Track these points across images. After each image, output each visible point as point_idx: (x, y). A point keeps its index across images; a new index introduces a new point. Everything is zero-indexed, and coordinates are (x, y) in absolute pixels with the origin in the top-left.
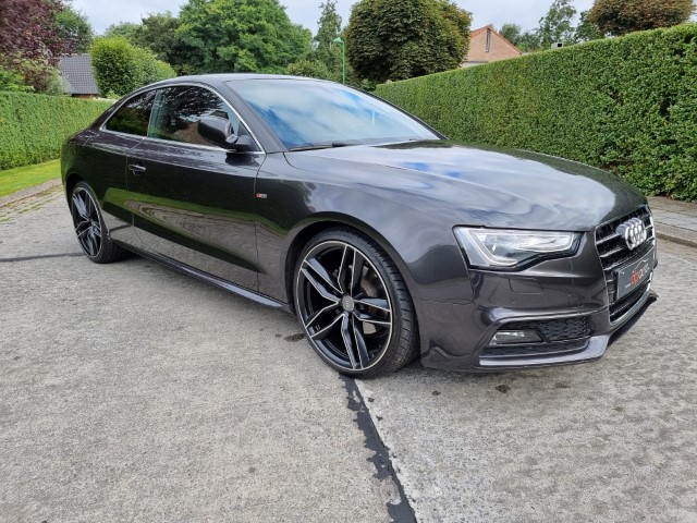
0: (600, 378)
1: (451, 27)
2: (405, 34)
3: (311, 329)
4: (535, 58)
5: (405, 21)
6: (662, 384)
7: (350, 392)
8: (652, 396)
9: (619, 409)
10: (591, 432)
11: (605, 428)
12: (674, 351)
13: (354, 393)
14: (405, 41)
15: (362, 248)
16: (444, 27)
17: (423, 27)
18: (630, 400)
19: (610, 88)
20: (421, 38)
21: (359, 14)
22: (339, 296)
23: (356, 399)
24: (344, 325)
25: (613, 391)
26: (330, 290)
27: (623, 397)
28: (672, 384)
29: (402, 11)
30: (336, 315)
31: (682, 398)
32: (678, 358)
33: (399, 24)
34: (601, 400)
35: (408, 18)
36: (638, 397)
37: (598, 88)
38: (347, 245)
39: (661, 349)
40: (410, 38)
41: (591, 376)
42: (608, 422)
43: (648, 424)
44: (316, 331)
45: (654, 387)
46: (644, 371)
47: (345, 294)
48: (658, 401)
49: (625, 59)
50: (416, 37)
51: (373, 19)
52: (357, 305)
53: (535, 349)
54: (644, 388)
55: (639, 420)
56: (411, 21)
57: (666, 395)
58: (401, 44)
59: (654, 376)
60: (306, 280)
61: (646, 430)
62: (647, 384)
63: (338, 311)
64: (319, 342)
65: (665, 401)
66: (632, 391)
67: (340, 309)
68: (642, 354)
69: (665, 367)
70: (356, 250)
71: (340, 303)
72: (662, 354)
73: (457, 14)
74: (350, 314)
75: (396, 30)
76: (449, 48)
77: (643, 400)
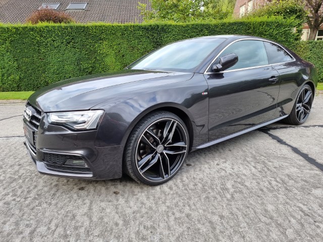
6: (15, 180)
8: (14, 174)
9: (20, 165)
18: (20, 168)
25: (28, 168)
28: (12, 182)
31: (4, 180)
34: (28, 163)
36: (18, 171)
46: (27, 180)
48: (11, 174)
55: (11, 166)
57: (10, 177)
65: (8, 175)
66: (22, 171)
68: (36, 186)
69: (21, 187)
77: (16, 172)
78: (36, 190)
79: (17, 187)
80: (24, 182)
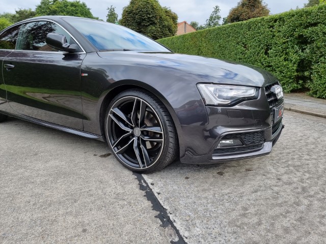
0: (265, 166)
1: (169, 20)
2: (148, 22)
3: (116, 148)
4: (209, 31)
5: (149, 16)
6: (294, 166)
8: (292, 172)
9: (279, 179)
10: (270, 192)
11: (276, 189)
12: (294, 151)
13: (142, 181)
14: (149, 25)
15: (146, 99)
16: (166, 20)
17: (157, 19)
18: (282, 175)
19: (243, 43)
20: (156, 24)
21: (127, 12)
22: (132, 128)
23: (144, 184)
24: (135, 145)
25: (273, 171)
26: (127, 125)
28: (298, 166)
29: (147, 11)
30: (130, 139)
31: (306, 172)
32: (297, 154)
33: (146, 17)
34: (269, 176)
35: (150, 14)
36: (286, 173)
37: (238, 43)
38: (136, 98)
40: (151, 24)
41: (261, 165)
42: (276, 186)
43: (295, 185)
44: (118, 149)
45: (291, 168)
46: (284, 161)
47: (135, 127)
48: (295, 174)
50: (153, 23)
51: (133, 14)
52: (142, 132)
55: (290, 184)
56: (151, 16)
57: (298, 171)
58: (147, 26)
59: (290, 163)
60: (112, 121)
61: (295, 188)
62: (287, 167)
63: (131, 137)
65: (299, 174)
66: (282, 170)
67: (132, 135)
68: (281, 154)
69: (293, 159)
70: (142, 100)
71: (133, 132)
73: (172, 14)
74: (139, 138)
75: (144, 20)
76: (169, 29)
77: (288, 174)
78: (283, 152)
79: (296, 160)
80: (288, 161)
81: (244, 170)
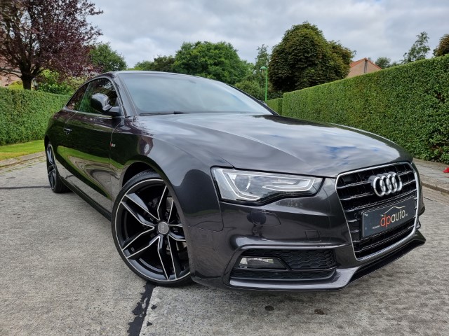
0: (359, 309)
1: (337, 58)
2: (306, 63)
4: (383, 73)
5: (306, 55)
7: (143, 299)
12: (438, 291)
13: (146, 299)
14: (306, 67)
16: (332, 59)
17: (318, 58)
19: (435, 91)
20: (316, 65)
21: (277, 51)
22: (155, 222)
23: (144, 306)
24: (160, 246)
27: (371, 329)
29: (304, 49)
30: (151, 239)
32: (439, 298)
33: (302, 57)
35: (308, 53)
37: (426, 92)
39: (427, 288)
40: (310, 65)
41: (351, 306)
44: (131, 253)
45: (404, 323)
47: (161, 220)
49: (445, 71)
50: (313, 65)
51: (285, 54)
53: (281, 275)
54: (395, 322)
56: (310, 55)
58: (303, 69)
59: (410, 312)
63: (153, 235)
64: (135, 261)
67: (155, 233)
71: (156, 228)
72: (425, 293)
73: (341, 50)
74: (165, 237)
75: (300, 60)
76: (335, 71)
81: (312, 310)
